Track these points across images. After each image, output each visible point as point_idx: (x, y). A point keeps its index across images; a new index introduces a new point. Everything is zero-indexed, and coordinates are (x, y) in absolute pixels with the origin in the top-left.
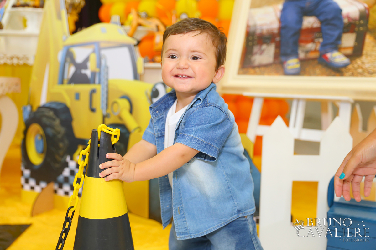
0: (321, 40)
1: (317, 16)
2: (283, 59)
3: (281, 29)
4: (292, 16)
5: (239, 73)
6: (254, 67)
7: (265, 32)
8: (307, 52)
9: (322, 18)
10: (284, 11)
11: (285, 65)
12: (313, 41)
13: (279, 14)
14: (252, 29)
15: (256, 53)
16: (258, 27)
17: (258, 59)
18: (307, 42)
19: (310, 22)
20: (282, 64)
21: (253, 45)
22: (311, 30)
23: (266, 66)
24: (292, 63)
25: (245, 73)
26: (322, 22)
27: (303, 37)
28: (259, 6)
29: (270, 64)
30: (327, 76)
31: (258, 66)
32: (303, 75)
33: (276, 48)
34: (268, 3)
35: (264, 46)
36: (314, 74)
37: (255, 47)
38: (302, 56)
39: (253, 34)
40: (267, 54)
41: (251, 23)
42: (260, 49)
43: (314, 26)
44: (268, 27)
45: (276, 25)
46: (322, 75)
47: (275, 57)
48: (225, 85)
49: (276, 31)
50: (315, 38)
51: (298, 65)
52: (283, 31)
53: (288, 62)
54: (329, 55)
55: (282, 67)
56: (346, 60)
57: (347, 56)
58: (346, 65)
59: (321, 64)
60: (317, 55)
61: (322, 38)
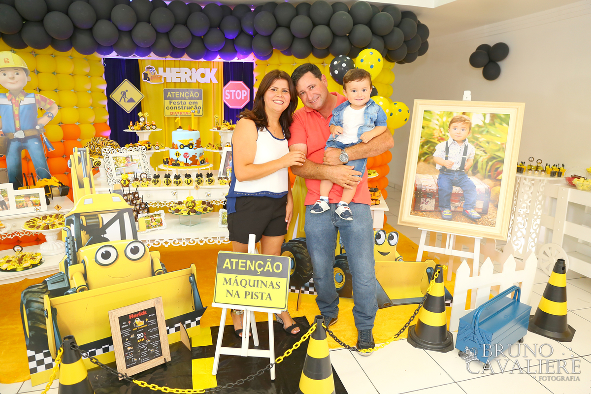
0: (464, 202)
1: (461, 187)
2: (441, 209)
3: (438, 190)
4: (445, 184)
5: (411, 214)
6: (422, 211)
7: (428, 190)
8: (456, 207)
9: (464, 189)
10: (439, 179)
12: (459, 201)
13: (437, 181)
14: (419, 187)
15: (423, 203)
16: (423, 187)
17: (424, 207)
18: (456, 201)
19: (456, 190)
20: (440, 212)
21: (420, 198)
22: (458, 195)
23: (430, 211)
24: (447, 212)
25: (415, 214)
26: (464, 191)
28: (423, 173)
29: (433, 211)
30: (469, 223)
31: (425, 211)
32: (454, 221)
33: (436, 201)
34: (429, 173)
35: (428, 200)
36: (461, 221)
37: (422, 199)
38: (453, 209)
39: (420, 190)
40: (430, 204)
41: (418, 183)
42: (425, 201)
43: (460, 192)
44: (430, 188)
45: (435, 188)
46: (465, 221)
47: (436, 207)
48: (403, 220)
49: (436, 191)
50: (461, 200)
51: (451, 214)
52: (440, 192)
53: (444, 212)
54: (469, 211)
55: (441, 214)
56: (479, 215)
57: (479, 213)
58: (479, 218)
59: (464, 215)
60: (462, 210)
61: (465, 200)
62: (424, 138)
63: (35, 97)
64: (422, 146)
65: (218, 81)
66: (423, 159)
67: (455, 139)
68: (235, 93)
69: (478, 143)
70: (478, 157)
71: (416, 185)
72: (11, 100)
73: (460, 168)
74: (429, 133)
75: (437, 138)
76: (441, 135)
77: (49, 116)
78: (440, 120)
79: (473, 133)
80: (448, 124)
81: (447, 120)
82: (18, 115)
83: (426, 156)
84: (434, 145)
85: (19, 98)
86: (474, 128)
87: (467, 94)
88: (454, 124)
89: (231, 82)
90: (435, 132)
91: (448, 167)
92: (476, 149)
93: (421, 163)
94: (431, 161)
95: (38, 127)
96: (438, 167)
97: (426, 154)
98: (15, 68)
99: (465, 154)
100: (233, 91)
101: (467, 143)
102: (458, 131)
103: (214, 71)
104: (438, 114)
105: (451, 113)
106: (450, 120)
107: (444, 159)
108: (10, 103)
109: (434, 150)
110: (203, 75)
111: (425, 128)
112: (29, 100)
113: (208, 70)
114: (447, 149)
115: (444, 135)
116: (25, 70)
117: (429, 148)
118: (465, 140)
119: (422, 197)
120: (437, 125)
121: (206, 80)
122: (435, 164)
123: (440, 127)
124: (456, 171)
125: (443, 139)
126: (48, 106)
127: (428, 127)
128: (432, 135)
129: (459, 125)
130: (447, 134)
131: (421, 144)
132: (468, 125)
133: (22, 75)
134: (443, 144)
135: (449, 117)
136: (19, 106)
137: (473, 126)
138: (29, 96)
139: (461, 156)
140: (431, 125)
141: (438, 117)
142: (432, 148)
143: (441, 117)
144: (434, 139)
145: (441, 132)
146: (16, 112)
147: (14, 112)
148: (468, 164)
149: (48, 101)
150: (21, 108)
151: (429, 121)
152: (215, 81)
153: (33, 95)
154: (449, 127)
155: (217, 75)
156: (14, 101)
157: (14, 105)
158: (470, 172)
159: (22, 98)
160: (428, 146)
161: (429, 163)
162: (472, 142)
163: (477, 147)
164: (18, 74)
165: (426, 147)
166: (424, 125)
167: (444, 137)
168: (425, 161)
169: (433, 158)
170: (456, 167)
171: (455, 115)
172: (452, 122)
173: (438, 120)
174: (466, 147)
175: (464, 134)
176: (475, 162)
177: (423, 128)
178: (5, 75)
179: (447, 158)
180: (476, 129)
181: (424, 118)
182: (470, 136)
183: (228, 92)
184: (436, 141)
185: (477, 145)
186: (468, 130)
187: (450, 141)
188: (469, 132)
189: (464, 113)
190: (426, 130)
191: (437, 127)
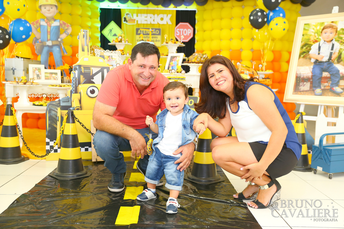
0: (331, 82)
1: (329, 72)
2: (314, 89)
3: (312, 76)
4: (317, 71)
5: (293, 94)
6: (301, 91)
7: (305, 77)
8: (325, 86)
9: (331, 73)
10: (313, 68)
11: (315, 91)
12: (327, 82)
13: (311, 70)
14: (299, 75)
15: (301, 86)
16: (302, 75)
17: (302, 88)
18: (325, 82)
19: (325, 74)
20: (314, 91)
21: (300, 82)
22: (326, 78)
23: (306, 91)
24: (318, 91)
25: (296, 94)
26: (331, 75)
27: (323, 80)
28: (302, 66)
29: (309, 91)
30: (334, 96)
31: (303, 91)
32: (323, 96)
33: (311, 84)
34: (306, 65)
35: (305, 83)
36: (328, 95)
37: (301, 83)
38: (322, 88)
39: (300, 77)
40: (307, 86)
41: (298, 73)
42: (303, 84)
43: (328, 76)
44: (307, 75)
45: (310, 75)
46: (332, 96)
47: (311, 87)
48: (287, 98)
49: (310, 77)
50: (329, 81)
51: (321, 92)
52: (313, 77)
53: (317, 90)
54: (334, 88)
55: (314, 92)
56: (341, 91)
57: (342, 89)
58: (341, 93)
59: (331, 91)
60: (329, 88)
61: (331, 81)
62: (303, 42)
63: (60, 22)
64: (302, 48)
65: (172, 23)
66: (302, 56)
67: (325, 40)
68: (183, 31)
69: (342, 41)
70: (341, 51)
71: (297, 74)
72: (47, 23)
73: (328, 59)
74: (307, 38)
75: (313, 41)
76: (315, 39)
77: (66, 34)
78: (315, 28)
79: (339, 34)
80: (321, 30)
81: (320, 28)
82: (50, 32)
83: (305, 53)
84: (310, 46)
85: (51, 22)
86: (340, 31)
87: (336, 9)
88: (325, 30)
89: (180, 24)
90: (311, 37)
91: (320, 60)
92: (340, 45)
93: (301, 59)
94: (308, 57)
95: (59, 40)
96: (313, 60)
97: (304, 52)
98: (51, 5)
99: (332, 49)
100: (182, 30)
101: (334, 42)
102: (327, 34)
103: (170, 16)
104: (314, 25)
105: (323, 23)
106: (322, 28)
107: (317, 54)
108: (46, 24)
109: (310, 49)
110: (162, 19)
111: (305, 35)
112: (56, 24)
113: (165, 15)
114: (319, 48)
115: (318, 38)
116: (56, 6)
117: (307, 48)
118: (332, 40)
119: (301, 82)
120: (313, 32)
121: (164, 22)
122: (310, 59)
123: (315, 33)
124: (326, 62)
125: (316, 41)
126: (66, 28)
127: (306, 35)
128: (309, 40)
129: (329, 30)
130: (320, 37)
131: (301, 46)
132: (335, 30)
133: (54, 9)
134: (317, 44)
135: (321, 26)
136: (51, 26)
137: (338, 30)
138: (57, 21)
139: (330, 51)
140: (309, 33)
141: (314, 27)
142: (309, 48)
143: (316, 26)
144: (310, 42)
145: (316, 37)
146: (49, 30)
147: (47, 30)
148: (334, 56)
149: (66, 25)
150: (52, 28)
151: (308, 30)
152: (170, 23)
153: (58, 21)
154: (322, 33)
155: (171, 19)
156: (48, 24)
157: (48, 26)
158: (336, 61)
159: (53, 22)
160: (306, 46)
161: (306, 58)
162: (338, 41)
163: (342, 43)
164: (52, 8)
165: (305, 48)
166: (304, 33)
167: (317, 40)
168: (304, 57)
169: (309, 55)
170: (325, 59)
171: (326, 24)
172: (323, 29)
173: (314, 29)
174: (333, 45)
175: (332, 36)
176: (339, 54)
177: (303, 35)
178: (45, 8)
179: (319, 54)
180: (341, 32)
181: (304, 29)
182: (337, 36)
183: (178, 31)
184: (311, 43)
185: (341, 42)
186: (335, 32)
187: (322, 42)
188: (336, 34)
189: (332, 22)
190: (305, 37)
191: (313, 34)
